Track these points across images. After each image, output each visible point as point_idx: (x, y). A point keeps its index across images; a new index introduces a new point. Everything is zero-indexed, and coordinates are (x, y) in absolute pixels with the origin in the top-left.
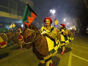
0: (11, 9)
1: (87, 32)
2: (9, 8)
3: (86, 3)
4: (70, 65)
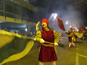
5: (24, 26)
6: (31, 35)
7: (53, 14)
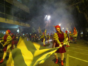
0: (7, 14)
1: (81, 36)
2: (5, 14)
3: (78, 9)
4: (68, 65)
5: (16, 27)
6: (24, 36)
7: (47, 16)
